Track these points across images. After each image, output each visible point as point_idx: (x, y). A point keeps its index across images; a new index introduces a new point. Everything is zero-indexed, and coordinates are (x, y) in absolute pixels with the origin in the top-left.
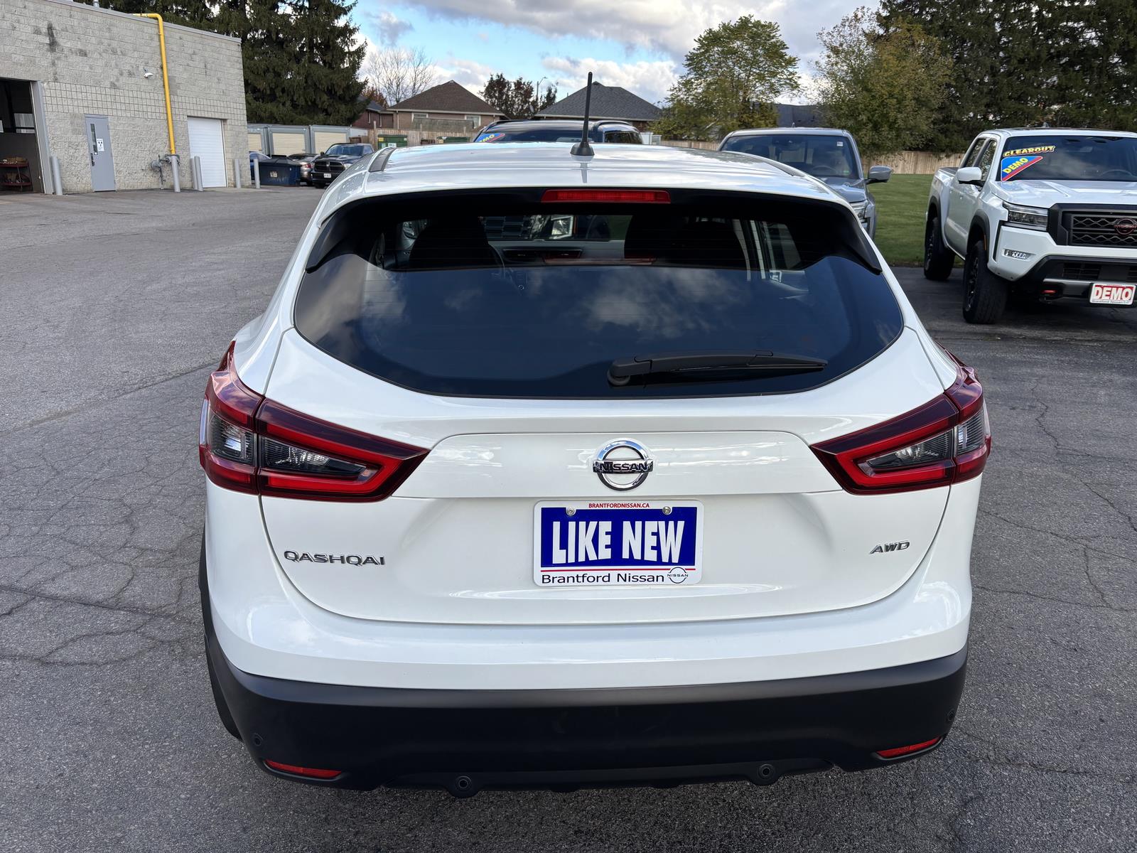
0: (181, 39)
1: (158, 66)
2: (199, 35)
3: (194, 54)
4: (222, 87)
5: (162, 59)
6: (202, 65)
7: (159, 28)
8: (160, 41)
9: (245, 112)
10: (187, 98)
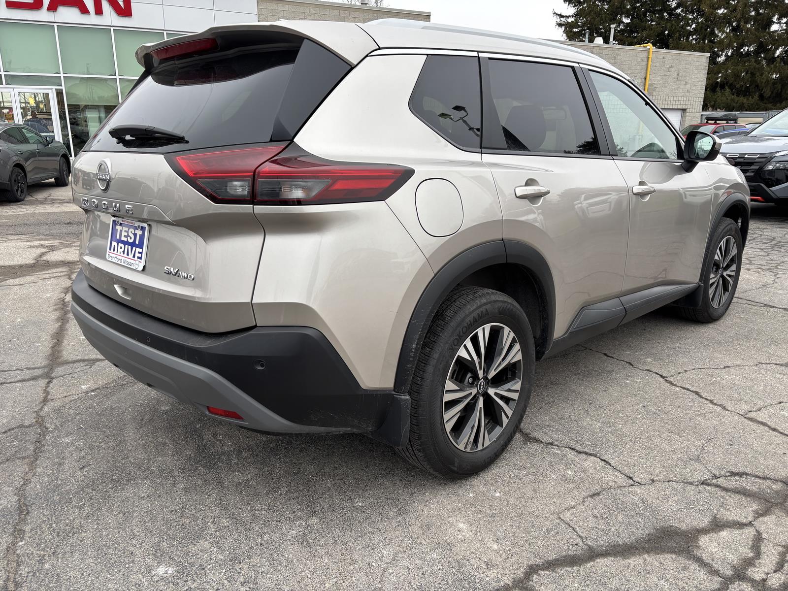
0: (663, 58)
1: (643, 77)
2: (678, 55)
3: (672, 67)
4: (688, 87)
5: (646, 73)
6: (676, 74)
7: (649, 53)
8: (648, 61)
9: (702, 103)
10: (659, 97)
